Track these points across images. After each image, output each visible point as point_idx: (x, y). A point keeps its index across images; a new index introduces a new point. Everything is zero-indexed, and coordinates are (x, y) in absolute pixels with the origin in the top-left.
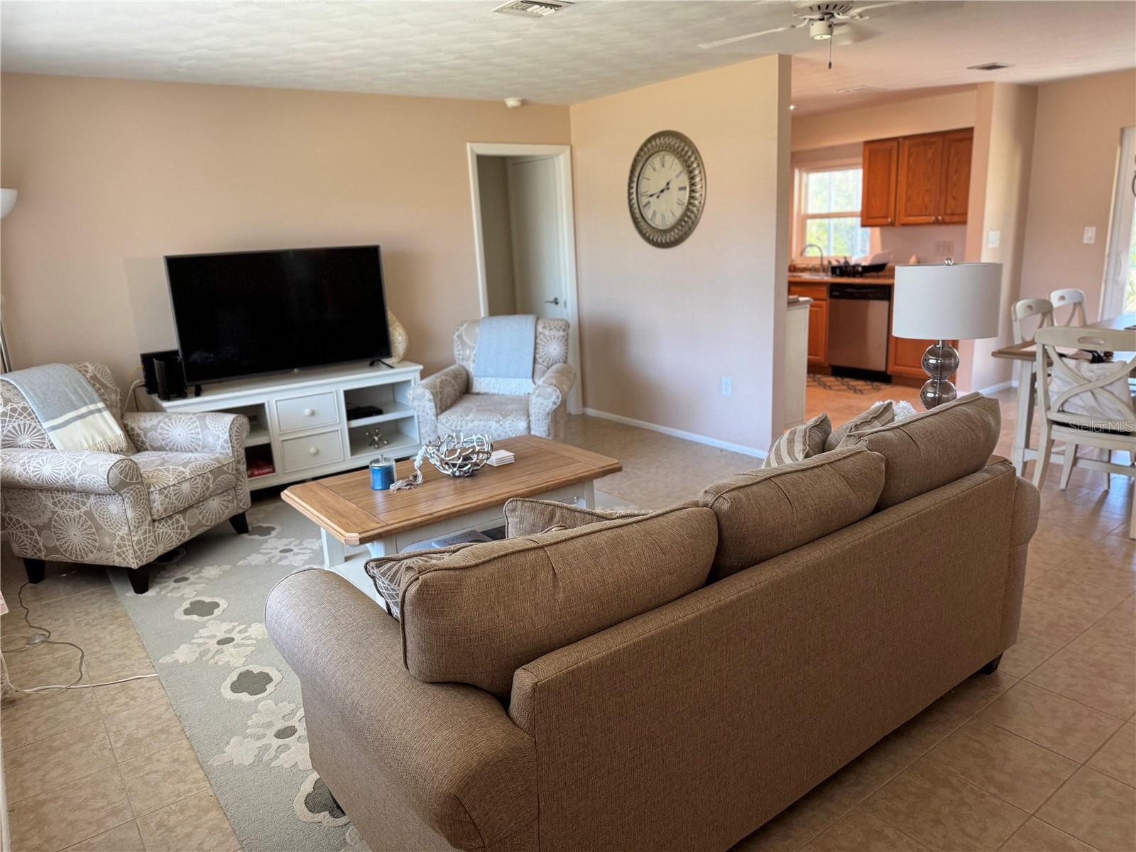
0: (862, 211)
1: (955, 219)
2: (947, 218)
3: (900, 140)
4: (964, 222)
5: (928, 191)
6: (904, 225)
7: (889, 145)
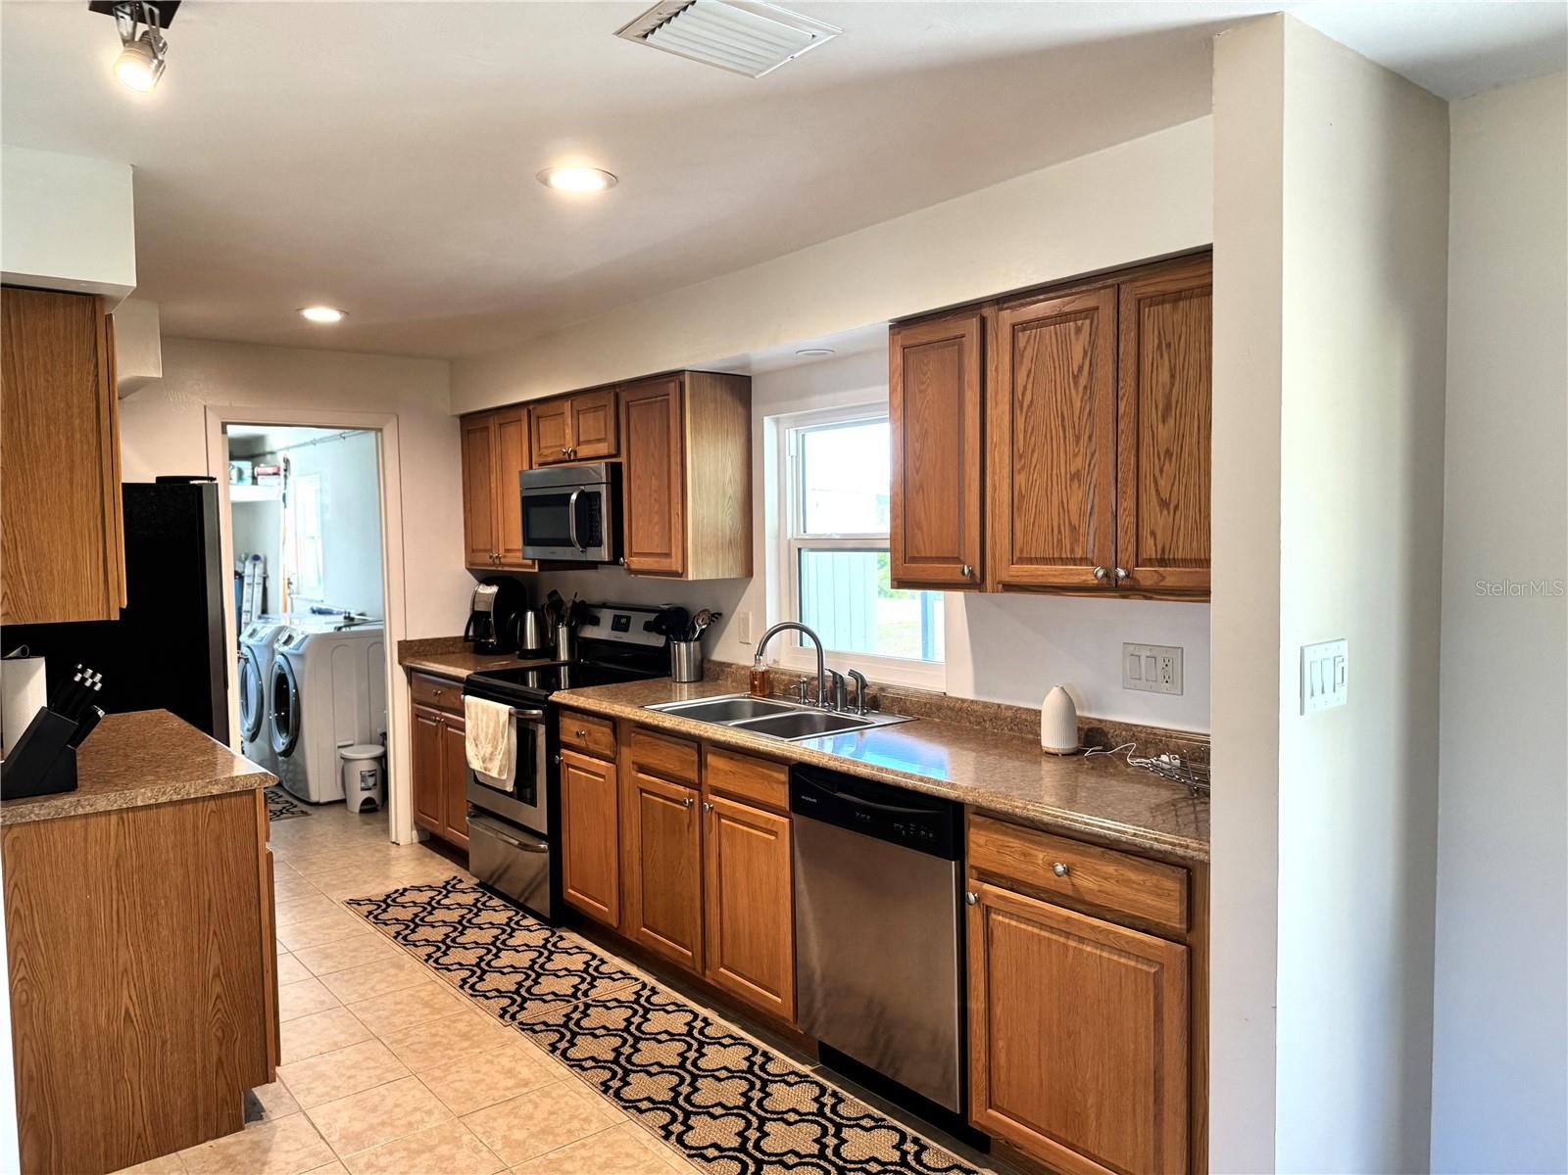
0: (893, 538)
1: (1172, 576)
2: (1146, 574)
3: (987, 312)
4: (1201, 593)
5: (1076, 476)
6: (1009, 587)
7: (953, 328)
